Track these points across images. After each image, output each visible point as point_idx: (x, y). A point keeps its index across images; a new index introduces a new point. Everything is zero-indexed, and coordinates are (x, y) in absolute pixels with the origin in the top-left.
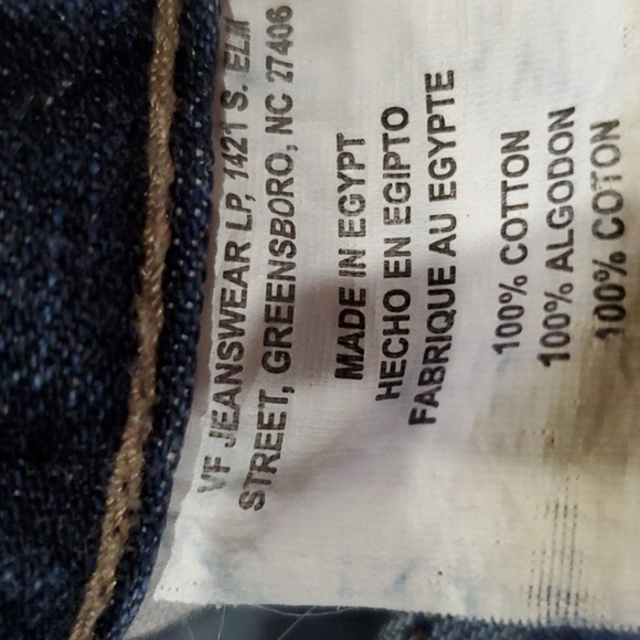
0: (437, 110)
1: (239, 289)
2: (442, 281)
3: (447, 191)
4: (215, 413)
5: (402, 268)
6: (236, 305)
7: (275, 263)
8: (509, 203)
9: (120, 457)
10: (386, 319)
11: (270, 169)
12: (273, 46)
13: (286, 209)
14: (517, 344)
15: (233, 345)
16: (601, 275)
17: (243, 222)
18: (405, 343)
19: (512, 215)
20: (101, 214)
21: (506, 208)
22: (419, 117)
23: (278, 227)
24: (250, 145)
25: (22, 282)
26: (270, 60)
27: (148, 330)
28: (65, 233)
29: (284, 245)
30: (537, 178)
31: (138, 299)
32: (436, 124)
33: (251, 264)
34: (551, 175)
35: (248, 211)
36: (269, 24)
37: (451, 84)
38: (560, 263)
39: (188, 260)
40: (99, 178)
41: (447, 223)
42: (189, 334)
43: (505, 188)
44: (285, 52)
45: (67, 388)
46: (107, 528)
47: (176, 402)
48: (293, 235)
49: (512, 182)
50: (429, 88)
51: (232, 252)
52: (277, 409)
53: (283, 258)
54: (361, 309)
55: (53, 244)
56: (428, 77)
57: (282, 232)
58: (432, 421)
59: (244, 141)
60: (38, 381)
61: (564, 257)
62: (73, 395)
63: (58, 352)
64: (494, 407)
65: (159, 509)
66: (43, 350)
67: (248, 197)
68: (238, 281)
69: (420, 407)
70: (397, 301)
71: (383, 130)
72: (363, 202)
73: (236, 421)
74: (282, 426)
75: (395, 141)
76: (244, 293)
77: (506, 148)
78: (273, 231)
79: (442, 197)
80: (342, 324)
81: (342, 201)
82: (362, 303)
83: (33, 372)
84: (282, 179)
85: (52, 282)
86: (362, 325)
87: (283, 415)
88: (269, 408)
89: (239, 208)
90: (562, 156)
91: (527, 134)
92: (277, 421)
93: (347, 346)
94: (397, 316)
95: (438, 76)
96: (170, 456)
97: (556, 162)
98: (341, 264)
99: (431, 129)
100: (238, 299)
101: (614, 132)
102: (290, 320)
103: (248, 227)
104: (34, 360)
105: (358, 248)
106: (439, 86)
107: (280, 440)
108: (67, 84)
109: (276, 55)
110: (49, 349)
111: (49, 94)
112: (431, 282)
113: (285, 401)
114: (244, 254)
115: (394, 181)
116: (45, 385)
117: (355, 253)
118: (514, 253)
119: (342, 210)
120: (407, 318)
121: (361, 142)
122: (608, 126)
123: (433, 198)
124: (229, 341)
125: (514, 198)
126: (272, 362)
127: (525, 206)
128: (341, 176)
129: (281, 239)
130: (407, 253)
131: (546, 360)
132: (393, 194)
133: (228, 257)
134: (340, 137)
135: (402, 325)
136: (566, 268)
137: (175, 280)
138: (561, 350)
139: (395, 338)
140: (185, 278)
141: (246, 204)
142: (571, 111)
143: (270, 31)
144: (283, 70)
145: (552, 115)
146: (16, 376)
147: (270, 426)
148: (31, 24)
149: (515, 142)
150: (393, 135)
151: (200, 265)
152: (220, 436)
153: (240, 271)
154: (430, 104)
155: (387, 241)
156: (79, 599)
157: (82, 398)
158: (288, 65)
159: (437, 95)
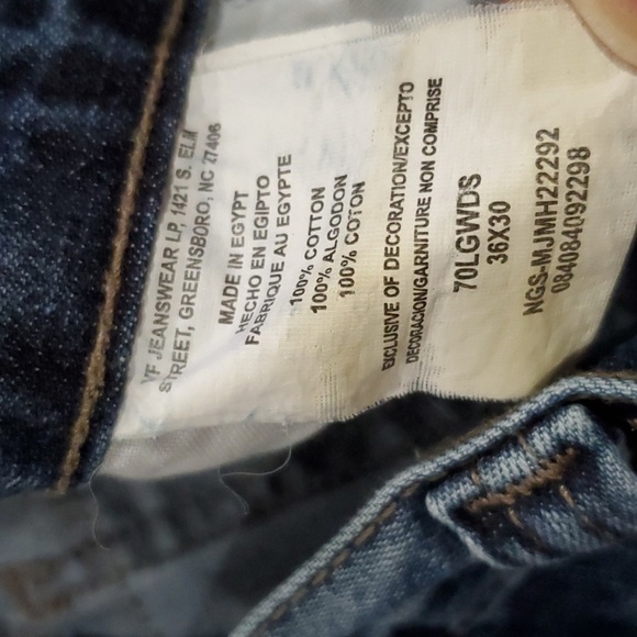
0: (283, 177)
1: (170, 273)
2: (277, 270)
3: (285, 221)
4: (152, 340)
5: (260, 264)
6: (169, 282)
7: (191, 260)
8: (313, 227)
9: (93, 355)
10: (249, 291)
11: (199, 211)
12: (209, 145)
13: (203, 231)
14: (301, 300)
15: (165, 304)
16: (344, 263)
17: (176, 238)
18: (255, 304)
19: (313, 233)
20: (90, 228)
21: (311, 229)
22: (274, 181)
23: (195, 241)
24: (189, 199)
25: (44, 259)
26: (206, 153)
27: (110, 289)
28: (70, 237)
29: (198, 250)
30: (326, 214)
31: (107, 273)
32: (282, 184)
33: (178, 260)
34: (333, 212)
35: (180, 232)
36: (209, 133)
37: (289, 162)
38: (328, 258)
39: (138, 256)
40: (92, 211)
41: (283, 238)
42: (135, 294)
43: (312, 219)
44: (214, 148)
45: (64, 315)
46: (86, 394)
47: (125, 329)
48: (204, 245)
49: (315, 215)
50: (280, 165)
51: (168, 253)
52: (184, 339)
53: (196, 257)
54: (237, 286)
55: (62, 241)
56: (279, 159)
57: (198, 244)
58: (257, 343)
59: (186, 196)
60: (48, 310)
61: (331, 255)
62: (67, 319)
63: (60, 296)
64: (288, 335)
65: (117, 389)
66: (52, 295)
67: (182, 225)
68: (171, 269)
69: (252, 334)
70: (255, 281)
71: (258, 189)
72: (243, 228)
73: (163, 345)
74: (187, 349)
75: (264, 195)
76: (173, 276)
77: (314, 197)
78: (192, 243)
79: (283, 224)
80: (225, 294)
81: (233, 228)
82: (238, 283)
83: (46, 305)
84: (204, 216)
85: (59, 260)
86: (235, 295)
87: (188, 343)
88: (180, 338)
89: (175, 230)
90: (338, 201)
91: (324, 189)
92: (184, 346)
93: (226, 305)
94: (254, 290)
95: (284, 158)
96: (122, 359)
97: (336, 205)
98: (230, 262)
99: (280, 187)
100: (170, 279)
101: (362, 188)
102: (195, 290)
103: (178, 240)
104: (47, 300)
105: (240, 253)
106: (284, 164)
107: (186, 357)
108: (83, 164)
109: (210, 150)
110: (55, 294)
111: (72, 169)
112: (272, 271)
113: (188, 334)
114: (174, 255)
115: (260, 216)
116: (52, 313)
117: (239, 256)
118: (311, 254)
119: (234, 233)
120: (258, 291)
121: (246, 195)
122: (360, 185)
123: (278, 225)
124: (163, 301)
125: (315, 224)
126: (184, 313)
127: (319, 228)
128: (234, 214)
129: (196, 247)
130: (263, 256)
131: (314, 309)
132: (259, 223)
133: (165, 255)
134: (236, 193)
135: (256, 294)
136: (331, 260)
137: (130, 265)
138: (322, 304)
139: (251, 301)
140: (135, 265)
141: (180, 228)
142: (345, 177)
143: (209, 137)
144: (212, 157)
145: (336, 179)
146: (37, 307)
147: (180, 348)
148: (66, 134)
149: (318, 193)
150: (263, 191)
151: (145, 258)
152: (154, 352)
153: (172, 264)
154: (280, 173)
155: (254, 249)
156: (69, 433)
157: (71, 322)
158: (215, 155)
159: (283, 169)
